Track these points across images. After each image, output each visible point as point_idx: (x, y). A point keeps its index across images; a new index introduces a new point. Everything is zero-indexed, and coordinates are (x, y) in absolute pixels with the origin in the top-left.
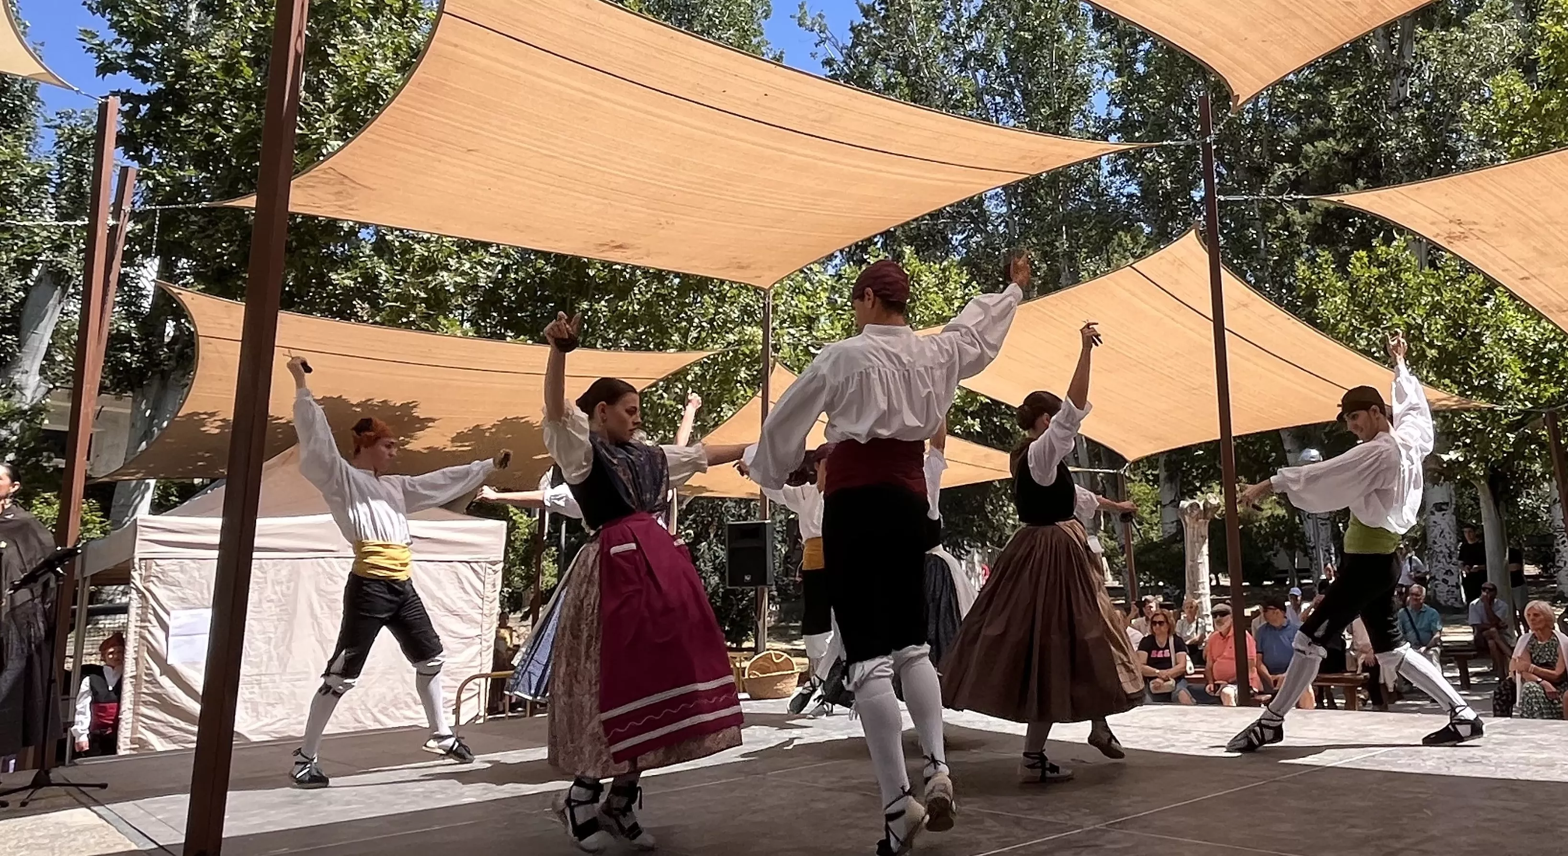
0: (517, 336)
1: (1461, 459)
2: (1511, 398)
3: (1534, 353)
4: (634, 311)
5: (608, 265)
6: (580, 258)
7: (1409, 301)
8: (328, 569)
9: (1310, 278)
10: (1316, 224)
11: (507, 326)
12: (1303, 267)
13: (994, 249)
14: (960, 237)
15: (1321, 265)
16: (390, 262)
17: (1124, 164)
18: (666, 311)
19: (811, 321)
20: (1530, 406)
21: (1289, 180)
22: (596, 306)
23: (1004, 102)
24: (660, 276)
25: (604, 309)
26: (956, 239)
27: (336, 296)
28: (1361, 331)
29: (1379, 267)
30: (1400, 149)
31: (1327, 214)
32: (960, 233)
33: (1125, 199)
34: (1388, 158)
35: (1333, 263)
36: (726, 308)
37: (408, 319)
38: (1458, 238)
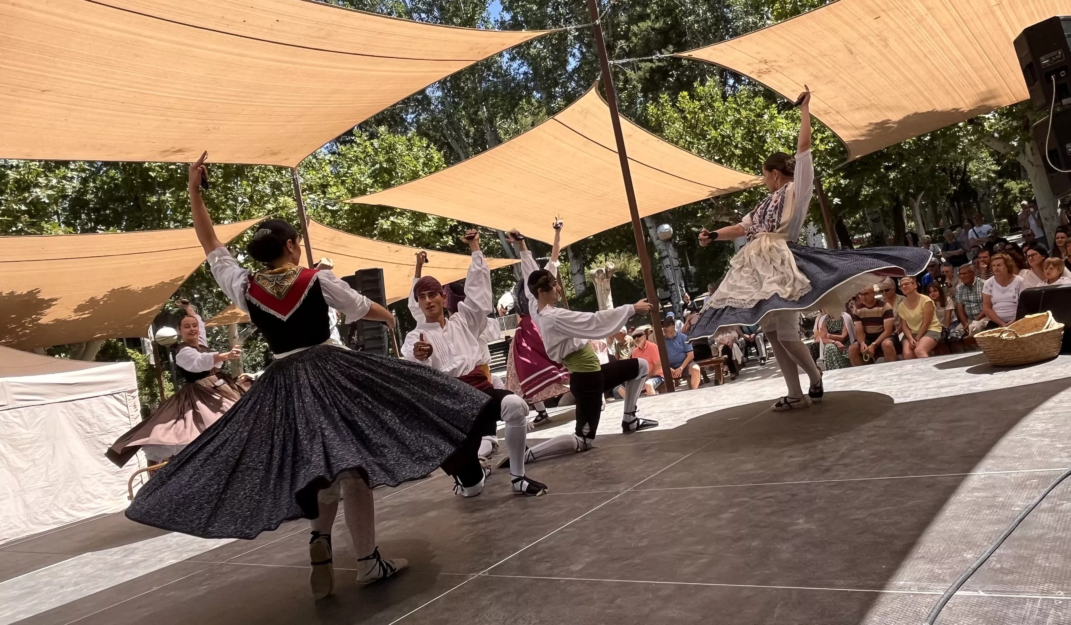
0: (108, 229)
5: (164, 167)
7: (721, 120)
9: (657, 114)
10: (646, 78)
11: (97, 222)
12: (652, 107)
13: (438, 122)
14: (413, 116)
15: (663, 104)
17: (518, 53)
19: (324, 187)
21: (625, 51)
22: (163, 198)
23: (428, 17)
25: (169, 199)
26: (410, 117)
28: (693, 143)
29: (699, 100)
30: (697, 22)
31: (652, 71)
32: (412, 113)
33: (522, 76)
34: (690, 28)
35: (670, 101)
36: (260, 187)
37: (17, 227)
38: (765, 73)
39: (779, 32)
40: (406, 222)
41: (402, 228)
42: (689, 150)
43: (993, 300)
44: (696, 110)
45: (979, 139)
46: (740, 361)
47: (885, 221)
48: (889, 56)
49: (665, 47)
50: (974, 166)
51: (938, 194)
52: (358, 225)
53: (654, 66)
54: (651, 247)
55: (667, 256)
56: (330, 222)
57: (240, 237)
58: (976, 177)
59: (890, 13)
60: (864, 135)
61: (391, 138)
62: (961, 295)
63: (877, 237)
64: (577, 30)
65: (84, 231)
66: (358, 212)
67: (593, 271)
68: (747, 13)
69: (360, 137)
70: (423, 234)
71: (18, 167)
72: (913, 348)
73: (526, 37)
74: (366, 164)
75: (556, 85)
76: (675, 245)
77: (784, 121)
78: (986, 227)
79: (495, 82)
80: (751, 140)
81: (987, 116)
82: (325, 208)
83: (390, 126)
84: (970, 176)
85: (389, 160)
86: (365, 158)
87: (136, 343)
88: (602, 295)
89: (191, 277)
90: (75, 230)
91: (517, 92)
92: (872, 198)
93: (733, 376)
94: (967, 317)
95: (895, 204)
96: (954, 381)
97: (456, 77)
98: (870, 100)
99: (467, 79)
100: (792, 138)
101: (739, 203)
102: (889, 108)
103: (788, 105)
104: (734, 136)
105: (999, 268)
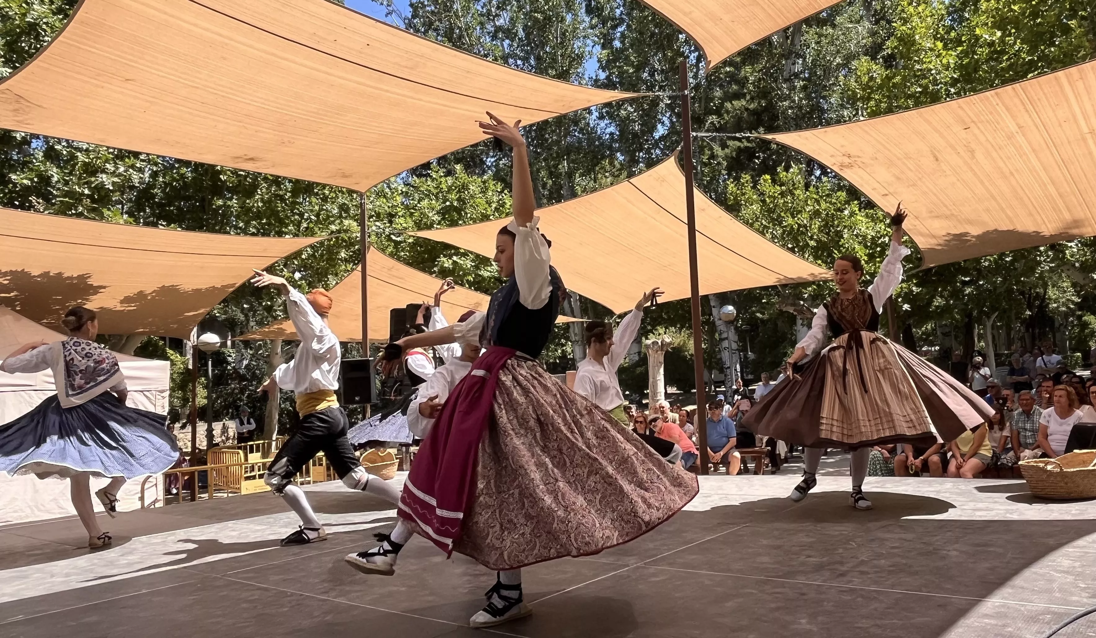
0: (168, 225)
3: (872, 244)
4: (258, 207)
5: (235, 172)
6: (215, 166)
7: (799, 209)
9: (736, 193)
10: (732, 157)
11: (160, 217)
12: (733, 185)
14: (493, 160)
15: (743, 184)
16: (58, 167)
17: (607, 112)
18: (282, 207)
19: (391, 217)
21: (716, 127)
22: (229, 203)
23: (523, 64)
24: (276, 181)
25: (235, 205)
26: (490, 161)
27: (16, 192)
28: (768, 228)
29: (781, 186)
30: (791, 108)
31: (740, 151)
32: (492, 157)
33: (608, 136)
34: (783, 113)
35: (752, 182)
36: (328, 206)
37: (76, 210)
38: (847, 167)
39: (866, 128)
40: (468, 263)
41: (464, 270)
42: (762, 234)
43: (1049, 431)
44: (776, 195)
45: (1058, 266)
46: (783, 456)
47: (956, 337)
48: (974, 167)
49: (756, 129)
50: (1055, 294)
51: (1013, 317)
52: (420, 259)
53: (742, 146)
54: (712, 326)
55: (727, 338)
56: (392, 252)
57: (297, 254)
58: (1055, 305)
59: (979, 125)
60: (940, 245)
61: (465, 178)
62: (1017, 422)
63: (946, 352)
64: (670, 98)
65: (147, 224)
66: (421, 247)
67: (649, 342)
68: (842, 106)
69: (437, 172)
70: (484, 279)
72: (959, 467)
73: (613, 97)
74: (437, 199)
75: (641, 151)
76: (736, 328)
77: (864, 219)
78: (1056, 358)
79: (579, 138)
80: (828, 234)
81: (1070, 244)
82: (389, 238)
83: (467, 166)
84: (1049, 303)
85: (459, 200)
86: (438, 194)
87: (178, 345)
88: (654, 367)
90: (137, 221)
91: (600, 151)
92: (945, 311)
93: (774, 470)
94: (1020, 445)
95: (967, 320)
96: (991, 506)
97: (543, 126)
98: (950, 210)
99: (552, 131)
100: (869, 237)
101: (806, 296)
102: (970, 222)
103: (870, 205)
104: (810, 227)
105: (1061, 399)
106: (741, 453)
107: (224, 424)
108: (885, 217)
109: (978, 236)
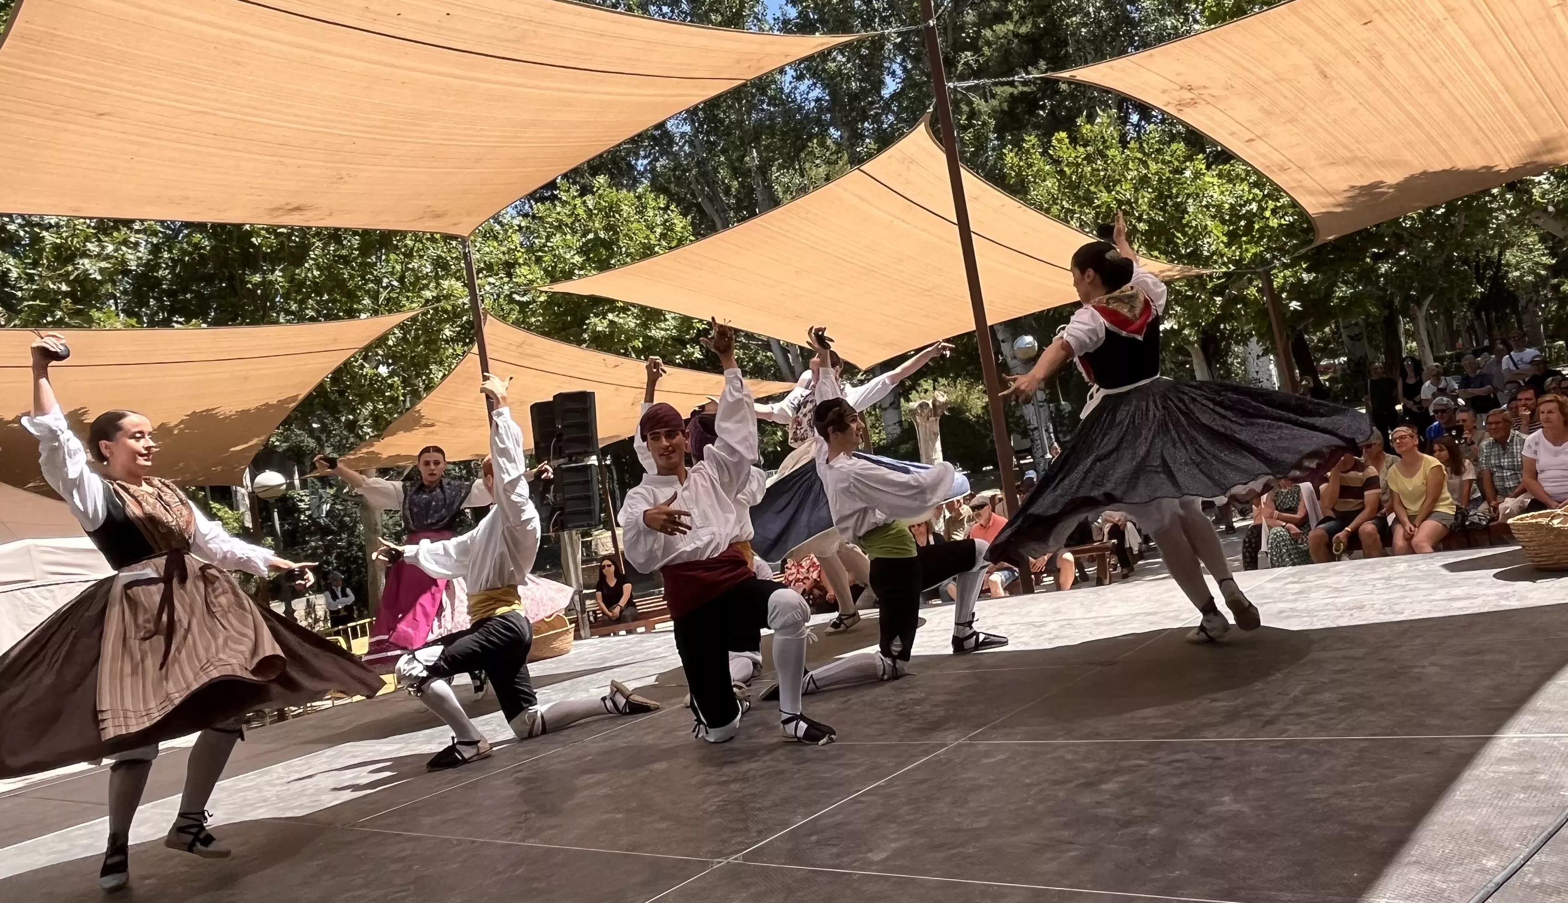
0: (188, 321)
1: (1176, 327)
2: (1216, 262)
3: (1231, 216)
4: (315, 277)
5: (272, 230)
6: (239, 226)
7: (1117, 177)
8: (27, 601)
9: (1018, 165)
10: (1003, 111)
11: (173, 311)
12: (1011, 154)
13: (684, 171)
14: (646, 162)
15: (1028, 151)
16: (16, 255)
17: (809, 68)
19: (509, 267)
20: (1233, 268)
21: (972, 69)
22: (270, 277)
23: (672, 11)
24: (335, 235)
25: (280, 279)
26: (641, 164)
28: (1073, 212)
29: (1085, 146)
30: (1085, 25)
31: (1013, 100)
32: (645, 157)
33: (813, 104)
34: (1073, 34)
35: (1039, 147)
36: (414, 264)
37: (53, 316)
38: (1188, 105)
39: (1211, 42)
40: (631, 323)
41: (626, 332)
42: (1066, 222)
43: (1538, 467)
44: (1080, 160)
45: (1523, 214)
46: (1136, 549)
47: (1370, 340)
48: (1383, 81)
49: (1035, 64)
50: (1515, 256)
51: (1456, 299)
52: (560, 325)
53: (1016, 92)
54: (1003, 369)
56: (517, 319)
57: (382, 340)
58: (1517, 274)
59: (1387, 15)
60: (1340, 205)
61: (612, 194)
62: (1488, 458)
63: (1358, 364)
64: (899, 34)
65: (152, 324)
66: (559, 306)
67: (914, 405)
68: (1162, 13)
69: (568, 191)
70: (656, 340)
71: (57, 225)
72: (1409, 538)
73: (822, 44)
74: (574, 232)
75: (865, 118)
77: (1215, 180)
78: (1530, 353)
79: (771, 113)
80: (1163, 209)
81: (1537, 179)
82: (510, 300)
83: (612, 176)
84: (1507, 272)
85: (608, 228)
86: (573, 223)
87: (225, 494)
88: (926, 442)
89: (309, 398)
90: (140, 322)
91: (805, 128)
92: (1353, 302)
93: (1125, 571)
94: (1496, 492)
95: (1386, 313)
96: (1474, 591)
97: (713, 104)
98: (1352, 151)
99: (730, 107)
100: (1227, 206)
102: (1383, 164)
103: (1224, 156)
104: (1136, 202)
105: (1551, 416)
106: (1074, 553)
107: (308, 600)
108: (1248, 173)
109: (1398, 184)
